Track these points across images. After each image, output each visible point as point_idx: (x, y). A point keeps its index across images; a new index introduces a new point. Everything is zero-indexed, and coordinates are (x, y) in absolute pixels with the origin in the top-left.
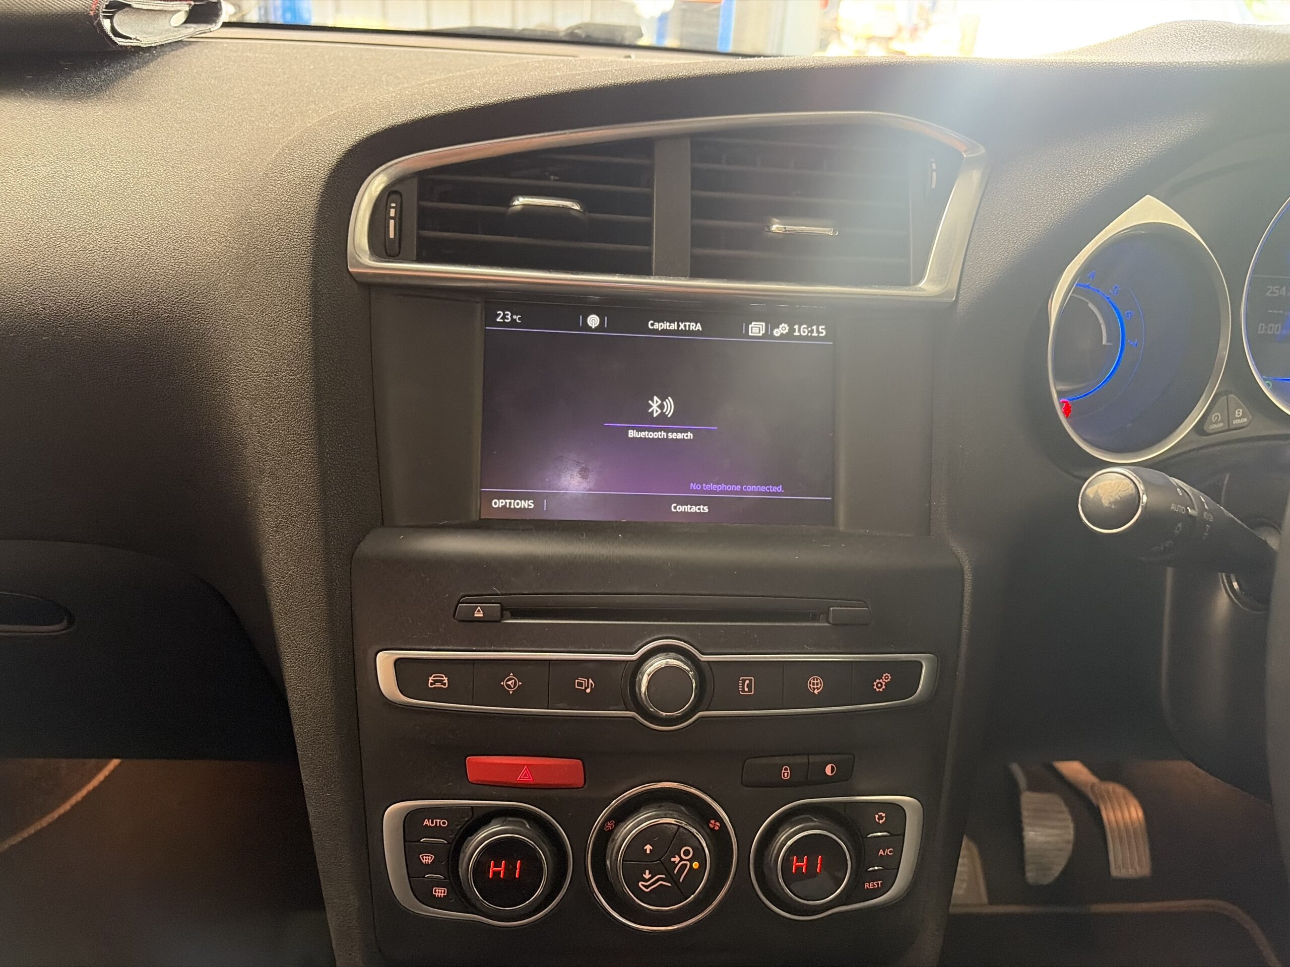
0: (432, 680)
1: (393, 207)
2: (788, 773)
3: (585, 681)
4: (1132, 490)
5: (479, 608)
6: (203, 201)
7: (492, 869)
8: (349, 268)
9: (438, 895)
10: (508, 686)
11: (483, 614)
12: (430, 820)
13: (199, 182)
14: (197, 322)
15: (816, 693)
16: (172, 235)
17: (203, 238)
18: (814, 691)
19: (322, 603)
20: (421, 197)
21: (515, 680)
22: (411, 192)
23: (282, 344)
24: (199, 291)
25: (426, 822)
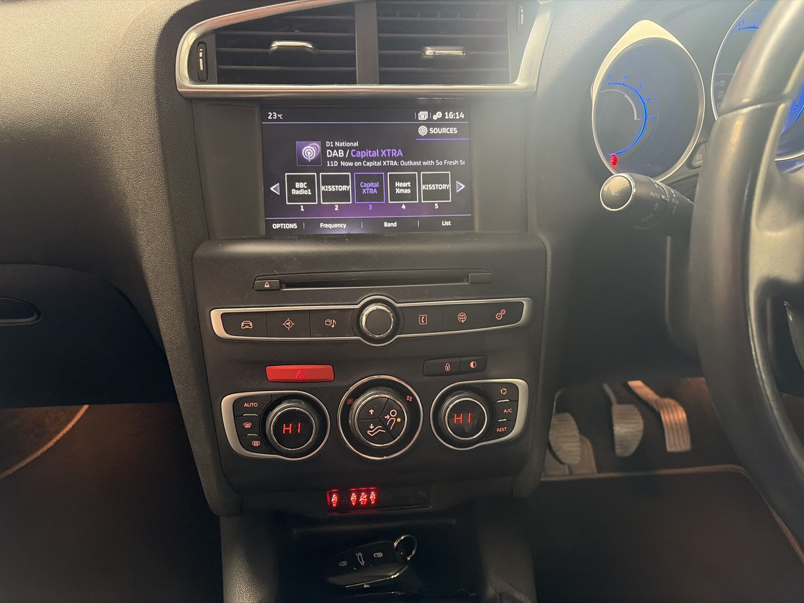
0: (243, 324)
1: (201, 51)
2: (449, 367)
3: (331, 321)
4: (627, 184)
5: (267, 282)
6: (90, 55)
7: (285, 429)
8: (178, 89)
9: (255, 445)
10: (287, 326)
11: (270, 286)
12: (248, 404)
13: (87, 45)
14: (92, 127)
15: (463, 322)
16: (73, 76)
17: (91, 77)
18: (461, 321)
19: (177, 283)
20: (218, 45)
21: (291, 322)
22: (211, 42)
23: (142, 135)
24: (91, 108)
25: (246, 405)
